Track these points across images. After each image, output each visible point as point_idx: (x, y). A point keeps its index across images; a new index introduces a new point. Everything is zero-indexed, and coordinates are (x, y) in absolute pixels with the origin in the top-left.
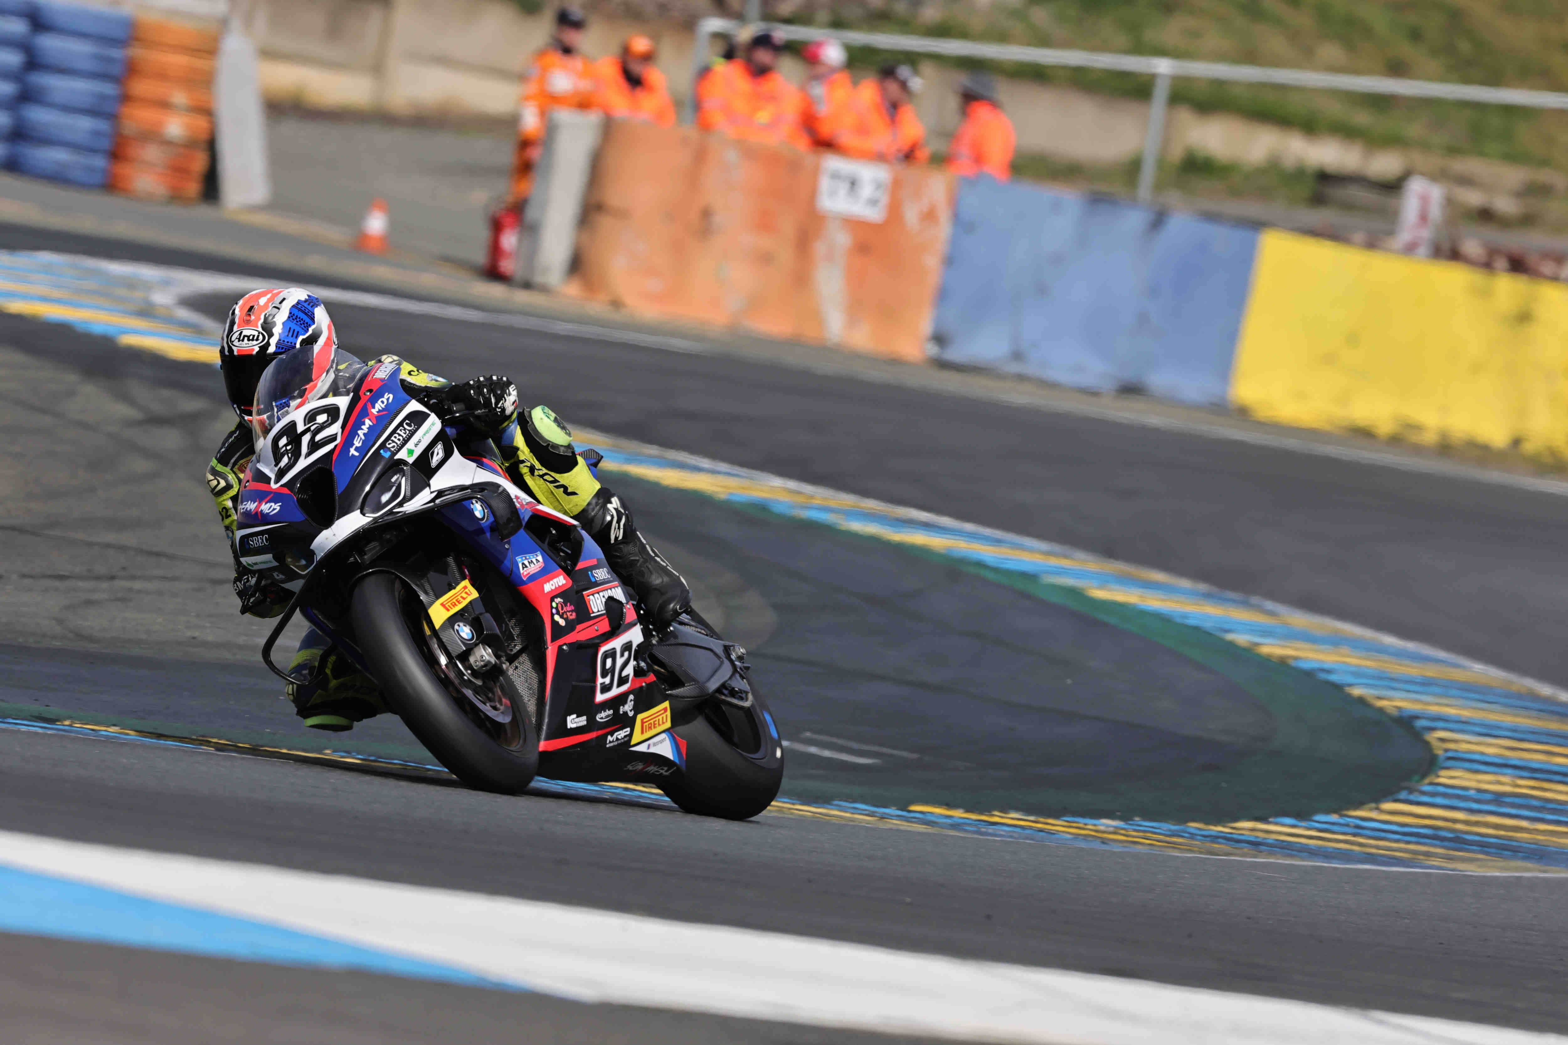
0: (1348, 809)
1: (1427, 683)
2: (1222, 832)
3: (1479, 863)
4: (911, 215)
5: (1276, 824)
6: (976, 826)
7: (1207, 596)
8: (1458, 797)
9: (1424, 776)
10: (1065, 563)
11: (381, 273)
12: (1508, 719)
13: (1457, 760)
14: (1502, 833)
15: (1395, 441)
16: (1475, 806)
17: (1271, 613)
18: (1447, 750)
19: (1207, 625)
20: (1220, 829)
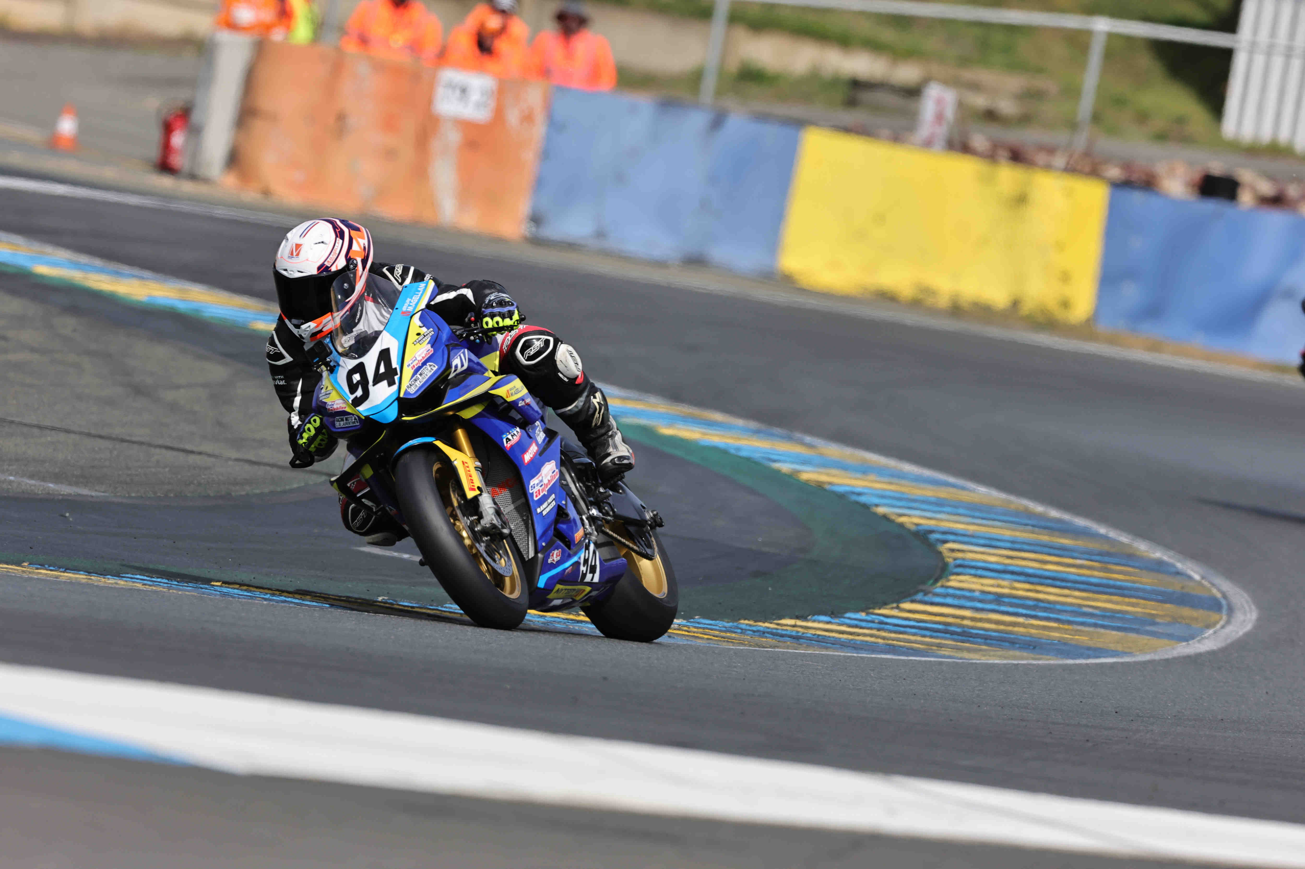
0: (874, 608)
1: (940, 504)
2: (768, 628)
3: (984, 653)
4: (513, 117)
5: (814, 621)
6: (565, 623)
7: (757, 432)
8: (965, 597)
9: (936, 581)
10: (640, 406)
11: (70, 167)
12: (1007, 534)
13: (963, 567)
14: (1002, 627)
15: (916, 304)
16: (979, 605)
17: (810, 446)
18: (955, 559)
19: (756, 456)
20: (767, 625)
